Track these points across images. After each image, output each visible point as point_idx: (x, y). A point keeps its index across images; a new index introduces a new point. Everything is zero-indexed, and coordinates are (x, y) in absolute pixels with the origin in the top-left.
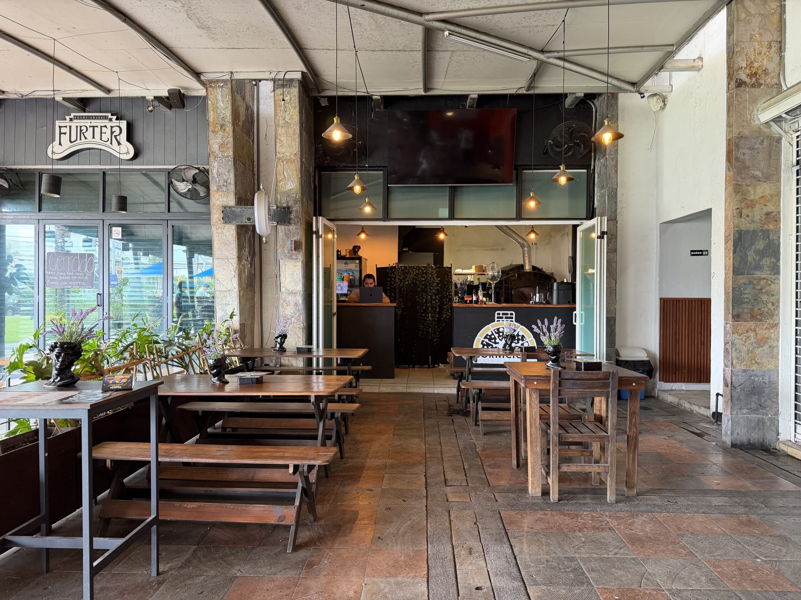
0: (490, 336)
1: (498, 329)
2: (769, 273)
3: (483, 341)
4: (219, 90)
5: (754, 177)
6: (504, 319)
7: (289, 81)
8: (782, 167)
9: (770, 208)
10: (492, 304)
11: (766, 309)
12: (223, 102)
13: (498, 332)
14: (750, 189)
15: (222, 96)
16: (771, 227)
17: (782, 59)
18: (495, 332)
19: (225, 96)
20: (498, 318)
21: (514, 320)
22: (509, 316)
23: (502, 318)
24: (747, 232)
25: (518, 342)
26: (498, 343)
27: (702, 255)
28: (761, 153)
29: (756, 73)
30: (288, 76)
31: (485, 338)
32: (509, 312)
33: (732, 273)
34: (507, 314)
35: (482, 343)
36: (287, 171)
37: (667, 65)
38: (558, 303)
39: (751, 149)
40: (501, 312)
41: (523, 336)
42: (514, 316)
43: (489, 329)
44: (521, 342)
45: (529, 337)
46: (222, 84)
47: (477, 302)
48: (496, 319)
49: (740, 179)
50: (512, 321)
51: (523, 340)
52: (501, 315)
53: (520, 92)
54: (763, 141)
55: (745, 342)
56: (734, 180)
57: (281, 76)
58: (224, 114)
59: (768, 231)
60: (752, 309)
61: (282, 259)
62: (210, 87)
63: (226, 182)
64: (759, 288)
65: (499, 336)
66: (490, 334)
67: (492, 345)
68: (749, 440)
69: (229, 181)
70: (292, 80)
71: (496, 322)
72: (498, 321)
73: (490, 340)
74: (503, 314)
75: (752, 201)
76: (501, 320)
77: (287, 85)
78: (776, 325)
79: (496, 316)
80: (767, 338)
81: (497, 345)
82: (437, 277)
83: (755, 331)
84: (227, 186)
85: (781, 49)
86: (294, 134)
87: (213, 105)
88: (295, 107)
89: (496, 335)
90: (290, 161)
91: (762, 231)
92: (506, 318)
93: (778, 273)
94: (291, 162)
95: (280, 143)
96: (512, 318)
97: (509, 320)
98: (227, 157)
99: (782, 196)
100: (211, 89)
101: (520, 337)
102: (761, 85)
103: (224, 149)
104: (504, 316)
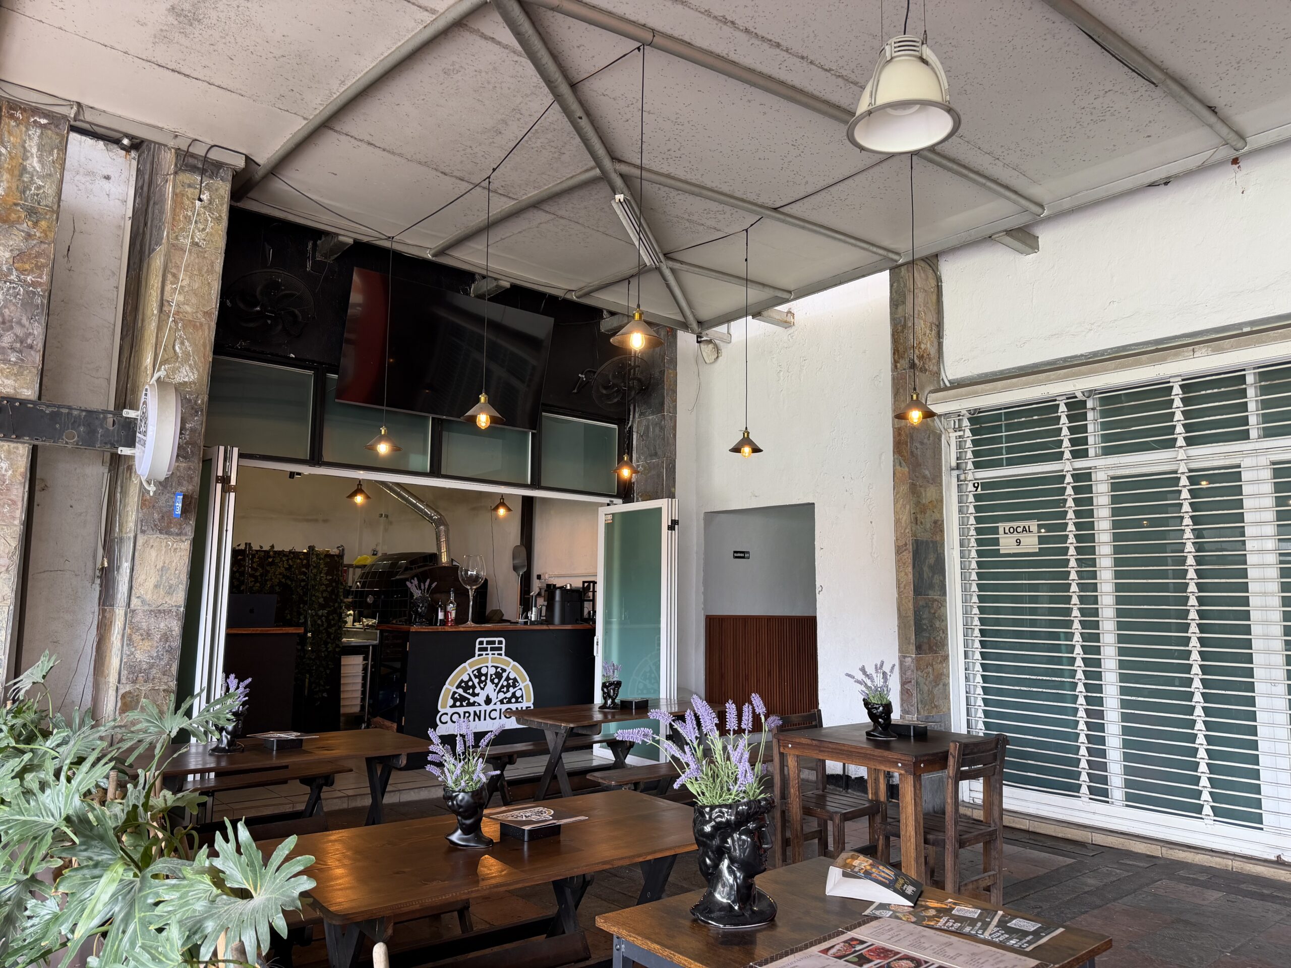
0: (466, 683)
1: (479, 670)
2: (939, 593)
3: (455, 693)
4: (35, 133)
5: (924, 477)
6: (489, 652)
7: (213, 164)
8: (944, 469)
9: (936, 516)
10: (470, 625)
11: (939, 638)
12: (41, 161)
13: (479, 675)
14: (922, 490)
15: (41, 148)
16: (938, 538)
17: (940, 345)
18: (475, 675)
19: (47, 148)
20: (480, 649)
21: (503, 652)
22: (497, 645)
23: (485, 649)
24: (922, 542)
25: (508, 691)
26: (478, 695)
27: (743, 557)
28: (928, 450)
29: (923, 356)
30: (214, 155)
31: (457, 688)
32: (497, 639)
33: (912, 593)
34: (494, 642)
35: (453, 697)
36: (182, 343)
37: (765, 313)
38: (563, 622)
39: (922, 443)
40: (485, 640)
41: (515, 680)
42: (503, 646)
43: (465, 671)
44: (512, 690)
45: (524, 681)
46: (44, 121)
47: (444, 622)
48: (477, 653)
49: (915, 478)
50: (500, 655)
51: (514, 686)
52: (485, 645)
53: (568, 296)
54: (929, 437)
55: (926, 680)
56: (910, 479)
57: (199, 150)
58: (39, 188)
59: (936, 542)
60: (929, 638)
61: (143, 532)
62: (12, 117)
63: (22, 342)
64: (933, 611)
65: (480, 682)
66: (466, 678)
67: (469, 699)
68: (934, 808)
69: (29, 341)
70: (218, 166)
71: (476, 658)
72: (479, 655)
73: (465, 691)
74: (488, 643)
75: (924, 505)
76: (484, 653)
77: (207, 171)
78: (946, 658)
79: (477, 646)
80: (941, 674)
81: (476, 699)
82: (327, 574)
83: (932, 665)
84: (20, 352)
85: (939, 336)
86: (210, 271)
87: (12, 158)
88: (218, 220)
89: (476, 681)
90: (191, 324)
91: (932, 541)
92: (492, 649)
93: (945, 594)
94: (195, 326)
95: (172, 283)
96: (500, 649)
97: (496, 652)
98: (34, 284)
99: (944, 503)
100: (13, 123)
101: (511, 681)
102: (926, 370)
103: (27, 266)
104: (489, 646)
